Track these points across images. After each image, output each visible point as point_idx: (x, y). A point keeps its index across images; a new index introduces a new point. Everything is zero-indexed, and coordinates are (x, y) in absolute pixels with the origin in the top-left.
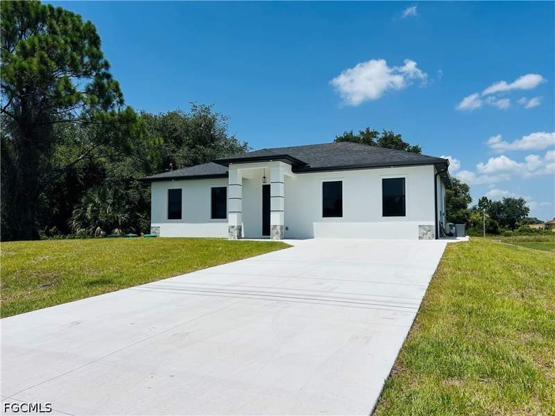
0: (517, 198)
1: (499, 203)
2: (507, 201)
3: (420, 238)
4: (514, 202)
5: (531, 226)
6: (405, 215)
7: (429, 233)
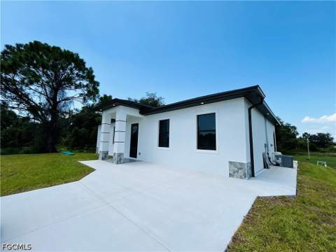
0: (326, 133)
1: (314, 135)
2: (319, 134)
3: (231, 175)
6: (215, 149)
7: (240, 171)
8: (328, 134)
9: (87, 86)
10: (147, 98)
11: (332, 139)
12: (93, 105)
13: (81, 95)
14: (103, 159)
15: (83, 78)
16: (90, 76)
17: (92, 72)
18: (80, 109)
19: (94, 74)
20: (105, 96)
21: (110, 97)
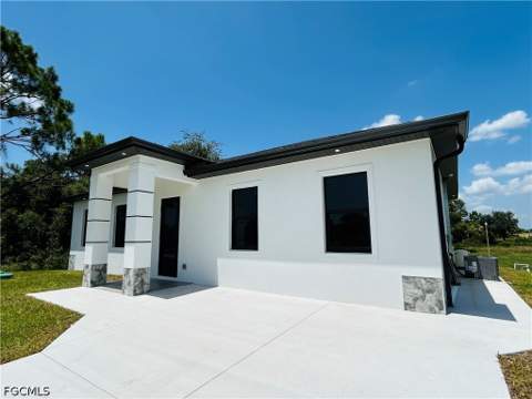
0: (505, 211)
1: (488, 216)
2: (496, 214)
4: (502, 214)
5: (521, 235)
6: (369, 251)
7: (428, 296)
8: (509, 214)
9: (41, 110)
10: (184, 142)
11: (516, 221)
12: (56, 155)
13: (25, 132)
14: (94, 284)
15: (31, 90)
16: (48, 87)
17: (55, 78)
18: (22, 166)
19: (58, 84)
20: (88, 135)
21: (101, 138)
